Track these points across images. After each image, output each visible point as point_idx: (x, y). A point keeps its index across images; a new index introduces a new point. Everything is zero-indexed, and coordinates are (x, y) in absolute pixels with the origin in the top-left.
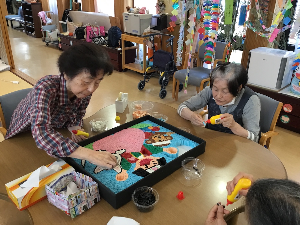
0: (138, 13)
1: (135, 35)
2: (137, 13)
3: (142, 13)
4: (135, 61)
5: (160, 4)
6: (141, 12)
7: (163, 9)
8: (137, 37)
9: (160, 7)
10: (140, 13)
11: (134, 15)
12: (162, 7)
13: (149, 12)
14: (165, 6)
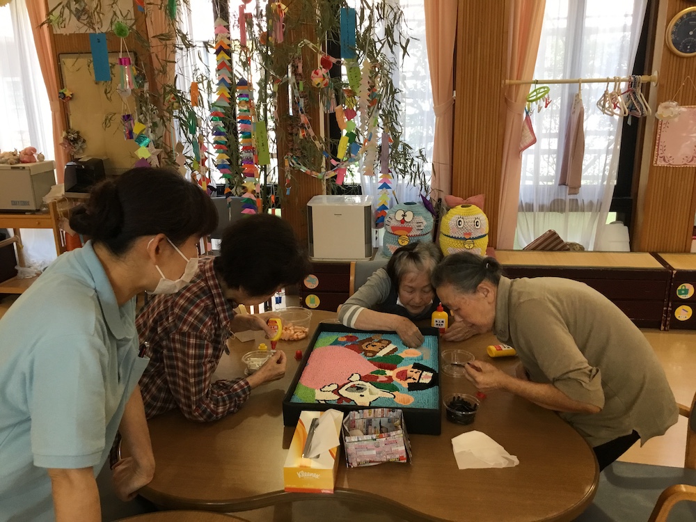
0: (19, 161)
1: (22, 212)
2: (16, 163)
3: (28, 161)
4: (16, 272)
5: (72, 139)
6: (25, 159)
7: (81, 147)
8: (28, 216)
9: (74, 144)
10: (23, 162)
11: (12, 168)
12: (77, 143)
13: (43, 157)
14: (84, 141)
